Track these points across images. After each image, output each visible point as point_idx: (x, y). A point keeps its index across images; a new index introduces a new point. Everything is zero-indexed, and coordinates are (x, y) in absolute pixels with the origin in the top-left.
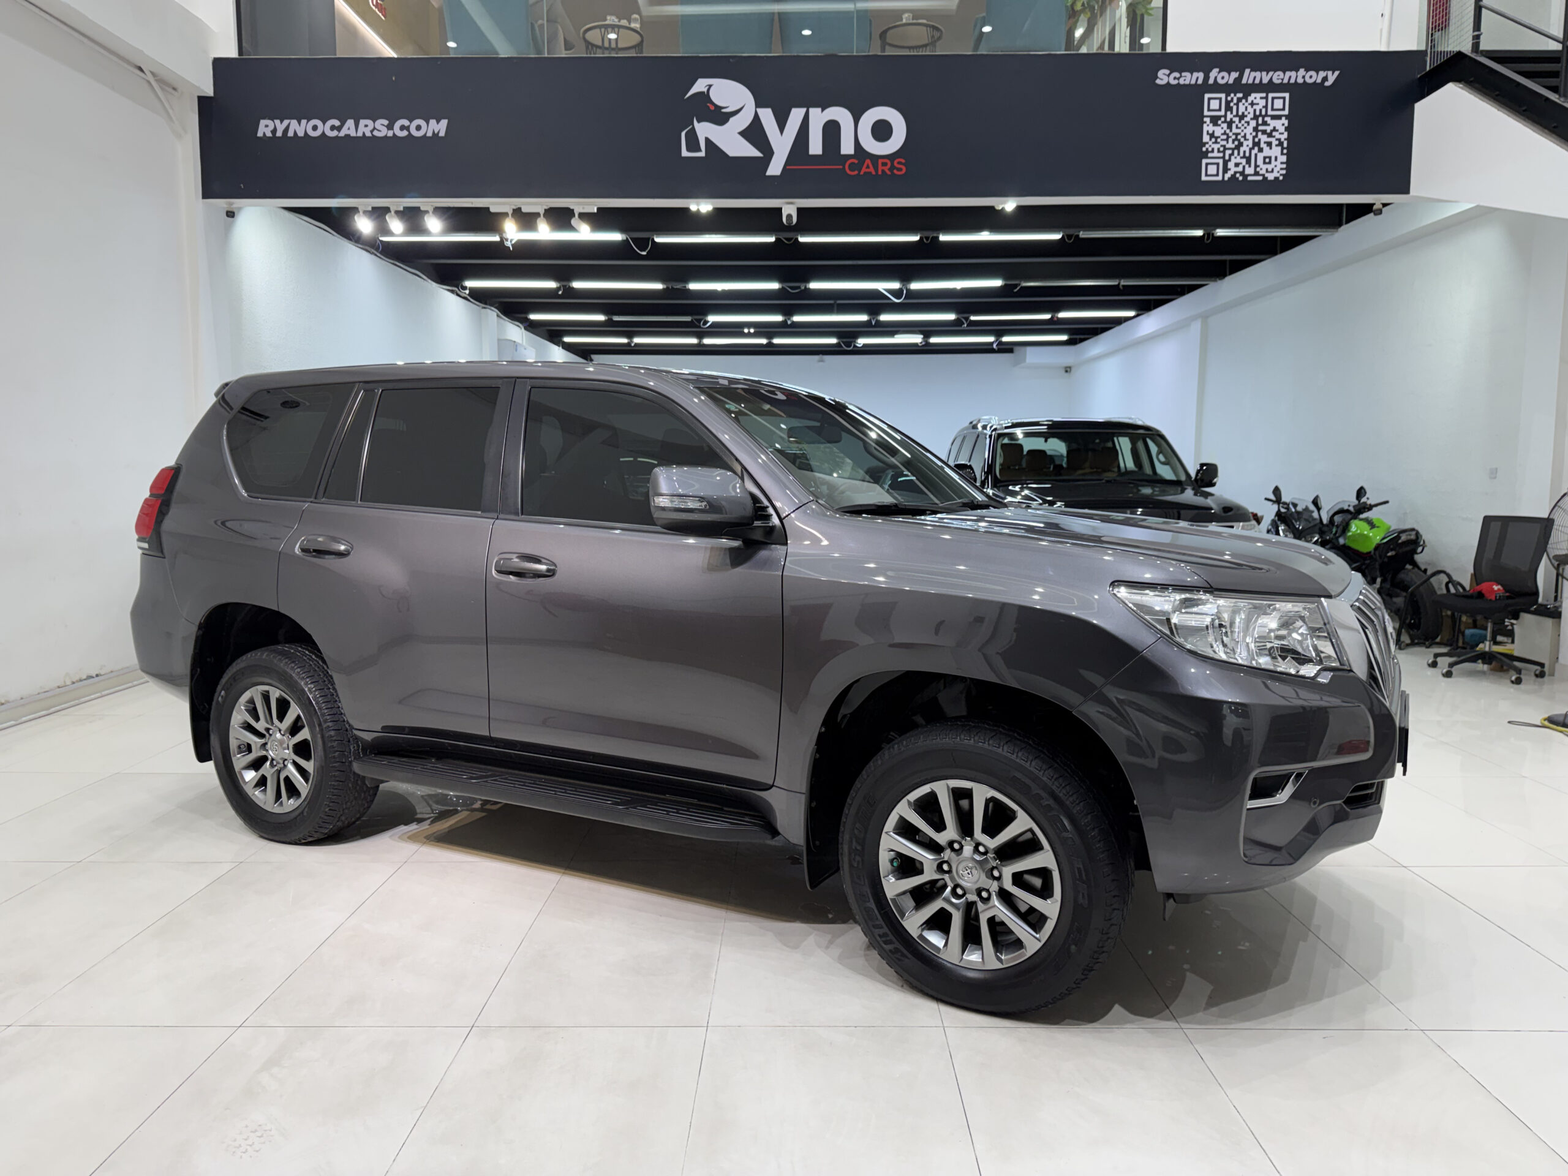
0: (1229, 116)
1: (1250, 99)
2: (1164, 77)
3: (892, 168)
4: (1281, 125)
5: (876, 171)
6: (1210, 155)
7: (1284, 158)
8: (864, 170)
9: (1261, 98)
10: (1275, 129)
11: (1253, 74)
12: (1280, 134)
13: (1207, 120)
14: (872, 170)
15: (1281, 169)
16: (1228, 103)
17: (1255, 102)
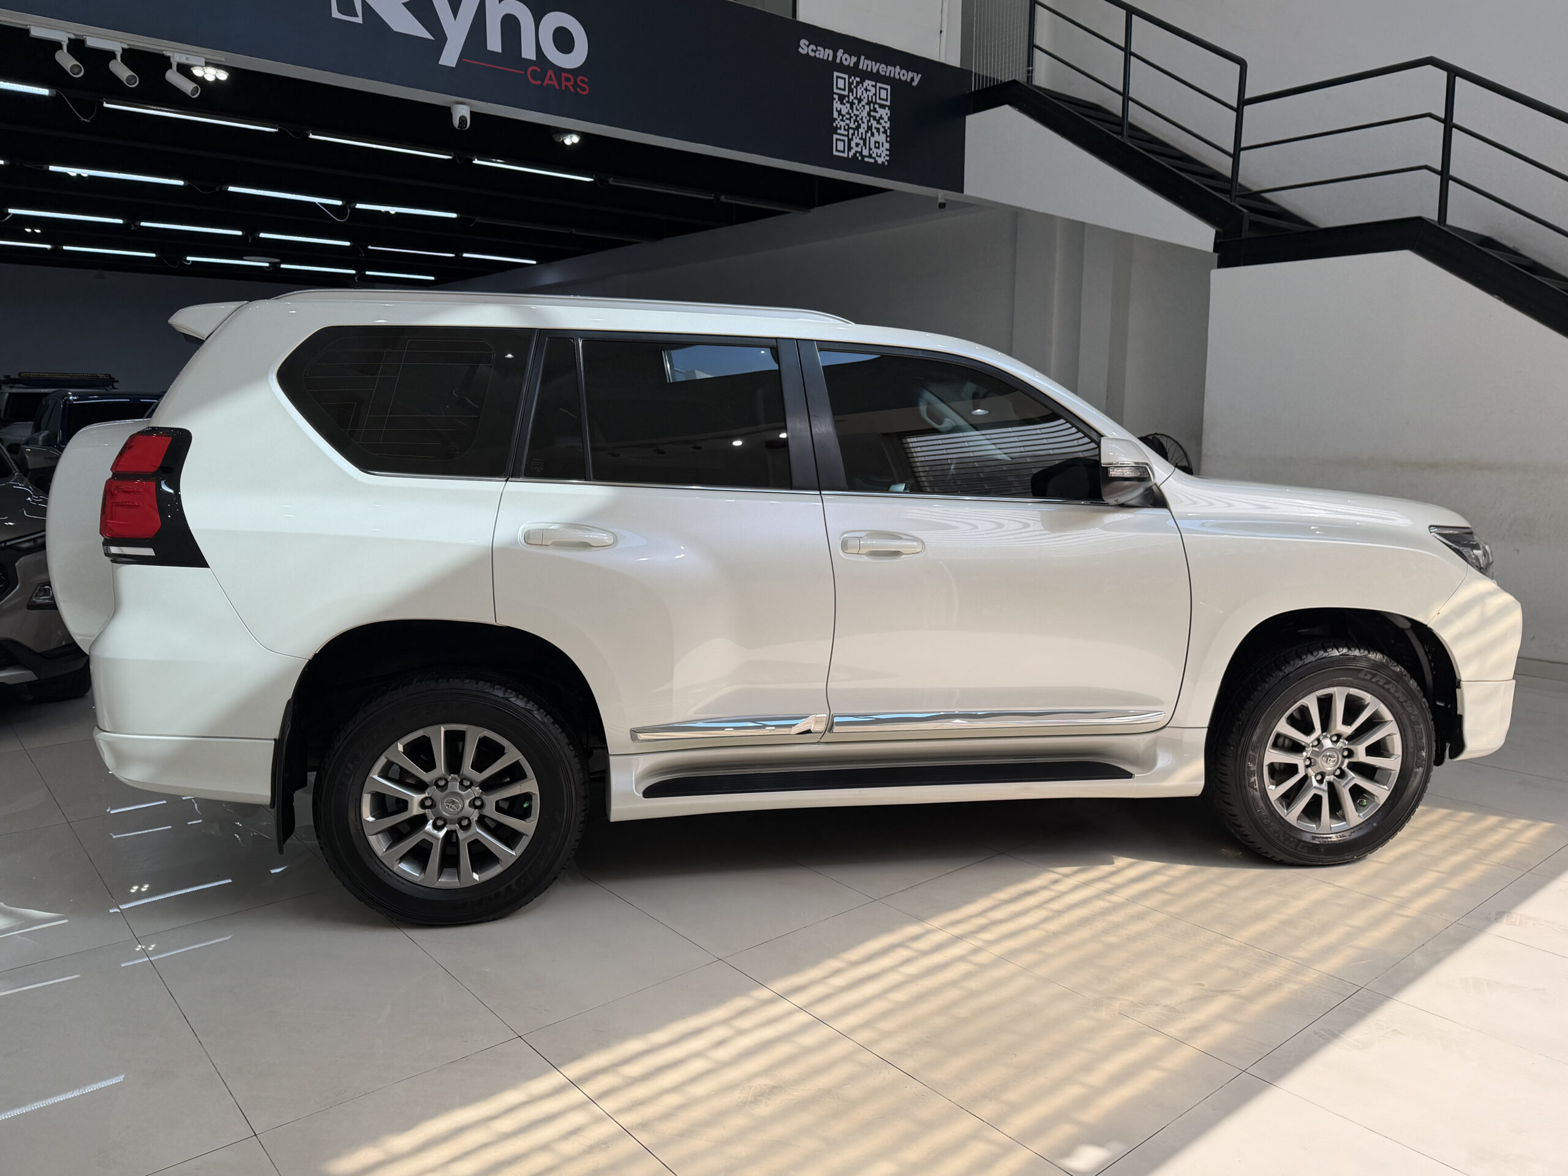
0: (851, 98)
1: (865, 84)
2: (805, 47)
3: (575, 85)
4: (885, 113)
5: (560, 84)
6: (839, 131)
7: (887, 146)
8: (547, 82)
9: (872, 86)
10: (881, 118)
11: (866, 62)
12: (886, 122)
13: (836, 97)
14: (555, 83)
15: (887, 155)
16: (850, 84)
17: (868, 88)
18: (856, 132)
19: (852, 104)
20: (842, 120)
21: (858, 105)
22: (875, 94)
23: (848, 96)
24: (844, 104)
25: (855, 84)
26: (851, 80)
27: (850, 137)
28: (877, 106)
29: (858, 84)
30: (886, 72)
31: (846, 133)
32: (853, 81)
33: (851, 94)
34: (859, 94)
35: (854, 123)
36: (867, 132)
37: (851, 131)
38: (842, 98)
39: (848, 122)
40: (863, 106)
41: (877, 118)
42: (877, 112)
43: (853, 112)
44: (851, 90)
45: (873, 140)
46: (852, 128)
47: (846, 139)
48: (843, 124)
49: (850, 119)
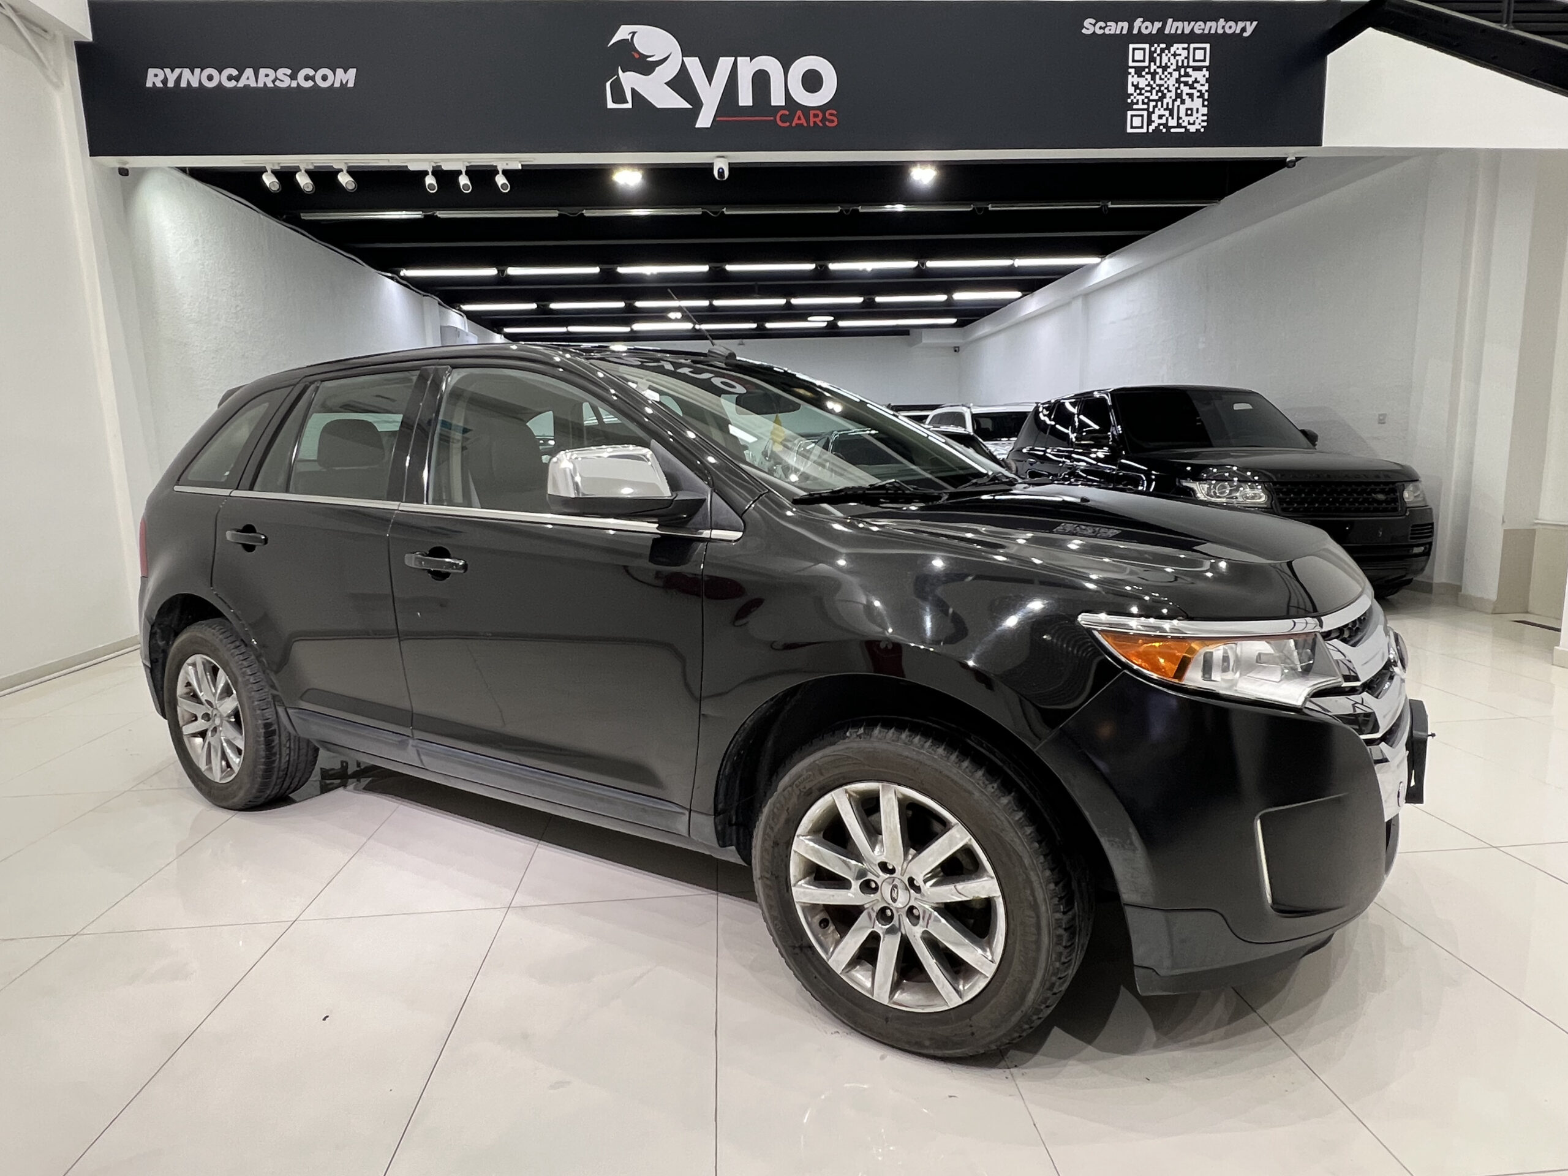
0: (1153, 67)
1: (1173, 50)
2: (1089, 26)
3: (824, 119)
4: (1202, 76)
5: (808, 121)
6: (1135, 107)
7: (1205, 110)
8: (796, 121)
9: (1184, 49)
10: (1196, 81)
11: (1176, 24)
12: (1202, 85)
13: (1132, 71)
14: (803, 121)
15: (1203, 121)
16: (1151, 53)
17: (1177, 52)
18: (1159, 103)
19: (1154, 75)
20: (1140, 94)
21: (1163, 73)
22: (1187, 58)
23: (1149, 67)
24: (1144, 76)
25: (1158, 51)
26: (1153, 49)
27: (1151, 109)
28: (1189, 70)
29: (1162, 50)
30: (1203, 30)
31: (1145, 107)
32: (1156, 49)
33: (1152, 64)
34: (1165, 59)
35: (1157, 95)
36: (1174, 101)
37: (1152, 104)
38: (1139, 71)
39: (1148, 94)
40: (1171, 74)
41: (1190, 83)
42: (1190, 76)
43: (1155, 83)
44: (1152, 59)
45: (1183, 108)
46: (1153, 100)
47: (1145, 113)
48: (1140, 98)
49: (1151, 92)
